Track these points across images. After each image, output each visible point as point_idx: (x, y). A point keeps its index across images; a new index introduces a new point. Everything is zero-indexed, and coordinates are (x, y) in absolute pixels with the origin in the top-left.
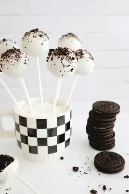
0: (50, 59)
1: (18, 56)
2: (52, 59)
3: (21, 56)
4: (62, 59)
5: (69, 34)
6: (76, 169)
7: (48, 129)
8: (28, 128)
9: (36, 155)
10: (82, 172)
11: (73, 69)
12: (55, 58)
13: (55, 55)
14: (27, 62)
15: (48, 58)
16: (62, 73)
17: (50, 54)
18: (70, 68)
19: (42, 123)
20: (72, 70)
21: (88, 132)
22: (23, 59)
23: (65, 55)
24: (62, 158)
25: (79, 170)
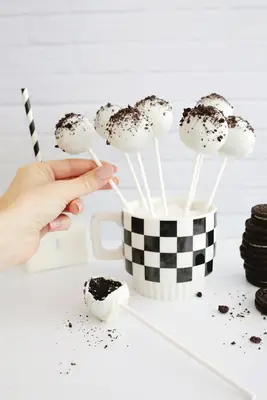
0: (185, 122)
1: (136, 118)
2: (188, 122)
3: (141, 117)
4: (205, 121)
5: (213, 95)
6: (223, 310)
7: (179, 239)
8: (146, 237)
9: (157, 283)
10: (235, 315)
11: (221, 137)
12: (194, 120)
13: (194, 115)
14: (149, 127)
15: (182, 121)
16: (204, 143)
17: (185, 115)
18: (217, 134)
19: (168, 228)
20: (219, 139)
21: (243, 256)
22: (143, 122)
23: (209, 114)
24: (199, 295)
25: (230, 311)
